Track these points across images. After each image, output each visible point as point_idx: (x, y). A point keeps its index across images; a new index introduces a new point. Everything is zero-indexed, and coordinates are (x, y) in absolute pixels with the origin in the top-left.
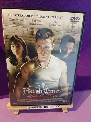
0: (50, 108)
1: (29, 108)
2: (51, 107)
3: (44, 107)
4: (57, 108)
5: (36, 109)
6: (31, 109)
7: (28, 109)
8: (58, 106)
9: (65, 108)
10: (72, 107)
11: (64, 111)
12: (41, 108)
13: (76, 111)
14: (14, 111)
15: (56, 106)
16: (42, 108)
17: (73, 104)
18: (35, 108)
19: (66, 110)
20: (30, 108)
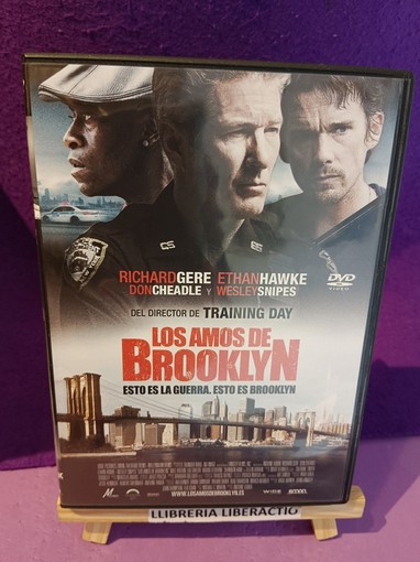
0: (254, 518)
1: (156, 514)
2: (262, 515)
3: (227, 514)
4: (288, 517)
5: (189, 520)
6: (169, 520)
7: (151, 520)
8: (293, 511)
9: (324, 520)
10: (359, 515)
11: (320, 533)
12: (213, 517)
14: (91, 527)
15: (283, 510)
16: (220, 519)
17: (362, 500)
18: (186, 514)
19: (328, 528)
20: (163, 514)
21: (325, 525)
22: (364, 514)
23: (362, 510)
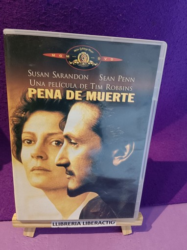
0: (96, 226)
1: (55, 224)
2: (100, 224)
3: (85, 224)
4: (111, 225)
5: (69, 227)
6: (60, 227)
7: (52, 227)
8: (113, 223)
9: (126, 227)
10: (141, 224)
11: (124, 232)
12: (79, 225)
13: (148, 231)
14: (26, 229)
15: (108, 223)
16: (82, 226)
17: (142, 218)
18: (68, 224)
19: (128, 229)
20: (58, 224)
21: (127, 228)
22: (142, 224)
23: (142, 222)
